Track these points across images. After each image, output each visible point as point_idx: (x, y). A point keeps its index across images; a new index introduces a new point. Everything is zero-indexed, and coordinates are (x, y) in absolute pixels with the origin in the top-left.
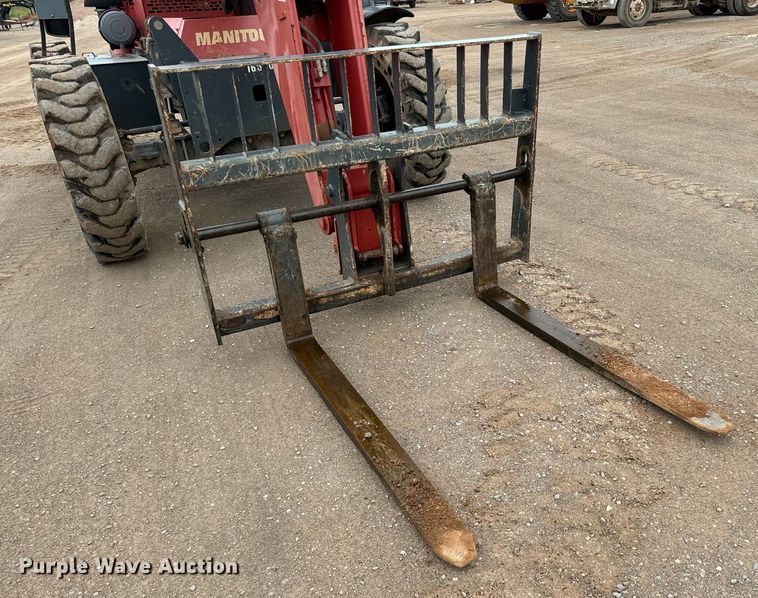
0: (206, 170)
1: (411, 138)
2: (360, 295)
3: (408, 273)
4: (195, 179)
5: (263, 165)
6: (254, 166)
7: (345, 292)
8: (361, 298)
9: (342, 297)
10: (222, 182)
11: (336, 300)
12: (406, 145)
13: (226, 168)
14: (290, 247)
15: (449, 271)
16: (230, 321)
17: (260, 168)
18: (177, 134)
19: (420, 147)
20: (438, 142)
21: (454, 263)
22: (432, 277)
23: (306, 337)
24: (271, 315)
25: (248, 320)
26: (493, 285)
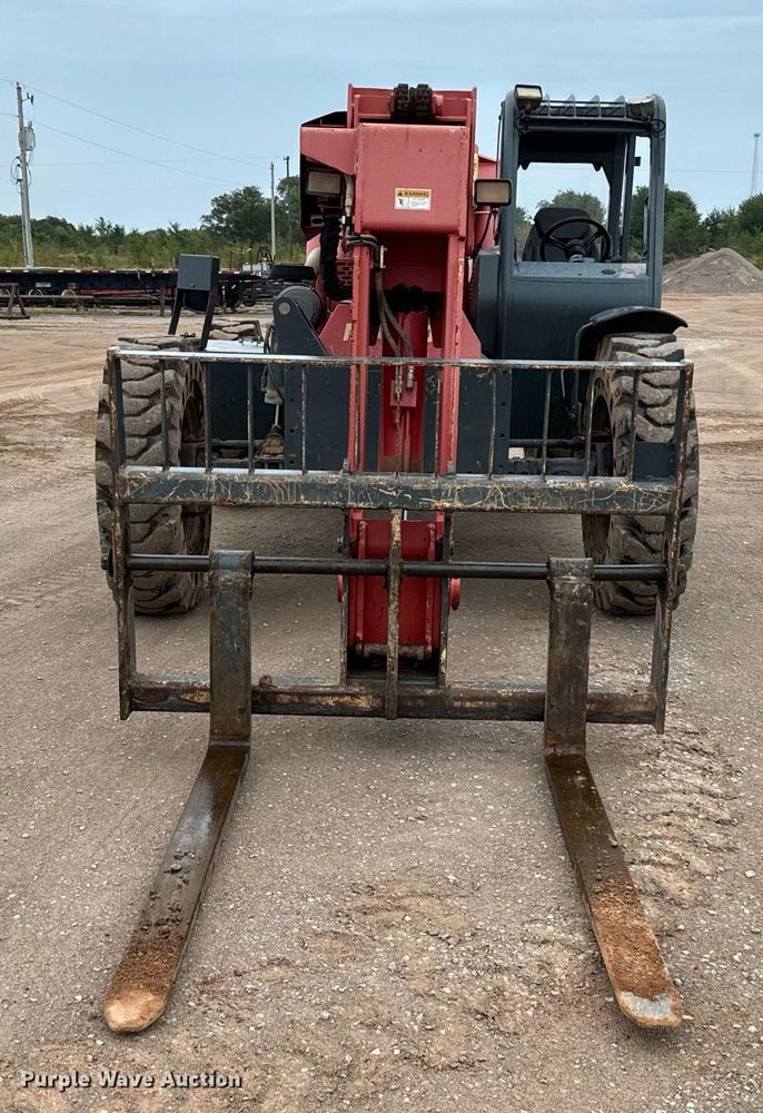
0: (148, 479)
1: (448, 486)
2: (343, 705)
3: (429, 692)
4: (133, 488)
5: (223, 486)
6: (210, 486)
7: (319, 694)
8: (343, 711)
9: (313, 700)
10: (166, 499)
11: (302, 702)
12: (438, 494)
13: (174, 481)
14: (239, 604)
15: (505, 709)
16: (148, 691)
17: (218, 490)
18: (275, 455)
19: (461, 500)
20: (493, 498)
21: (514, 698)
22: (472, 710)
23: (239, 744)
24: (203, 698)
25: (171, 698)
26: (573, 751)
